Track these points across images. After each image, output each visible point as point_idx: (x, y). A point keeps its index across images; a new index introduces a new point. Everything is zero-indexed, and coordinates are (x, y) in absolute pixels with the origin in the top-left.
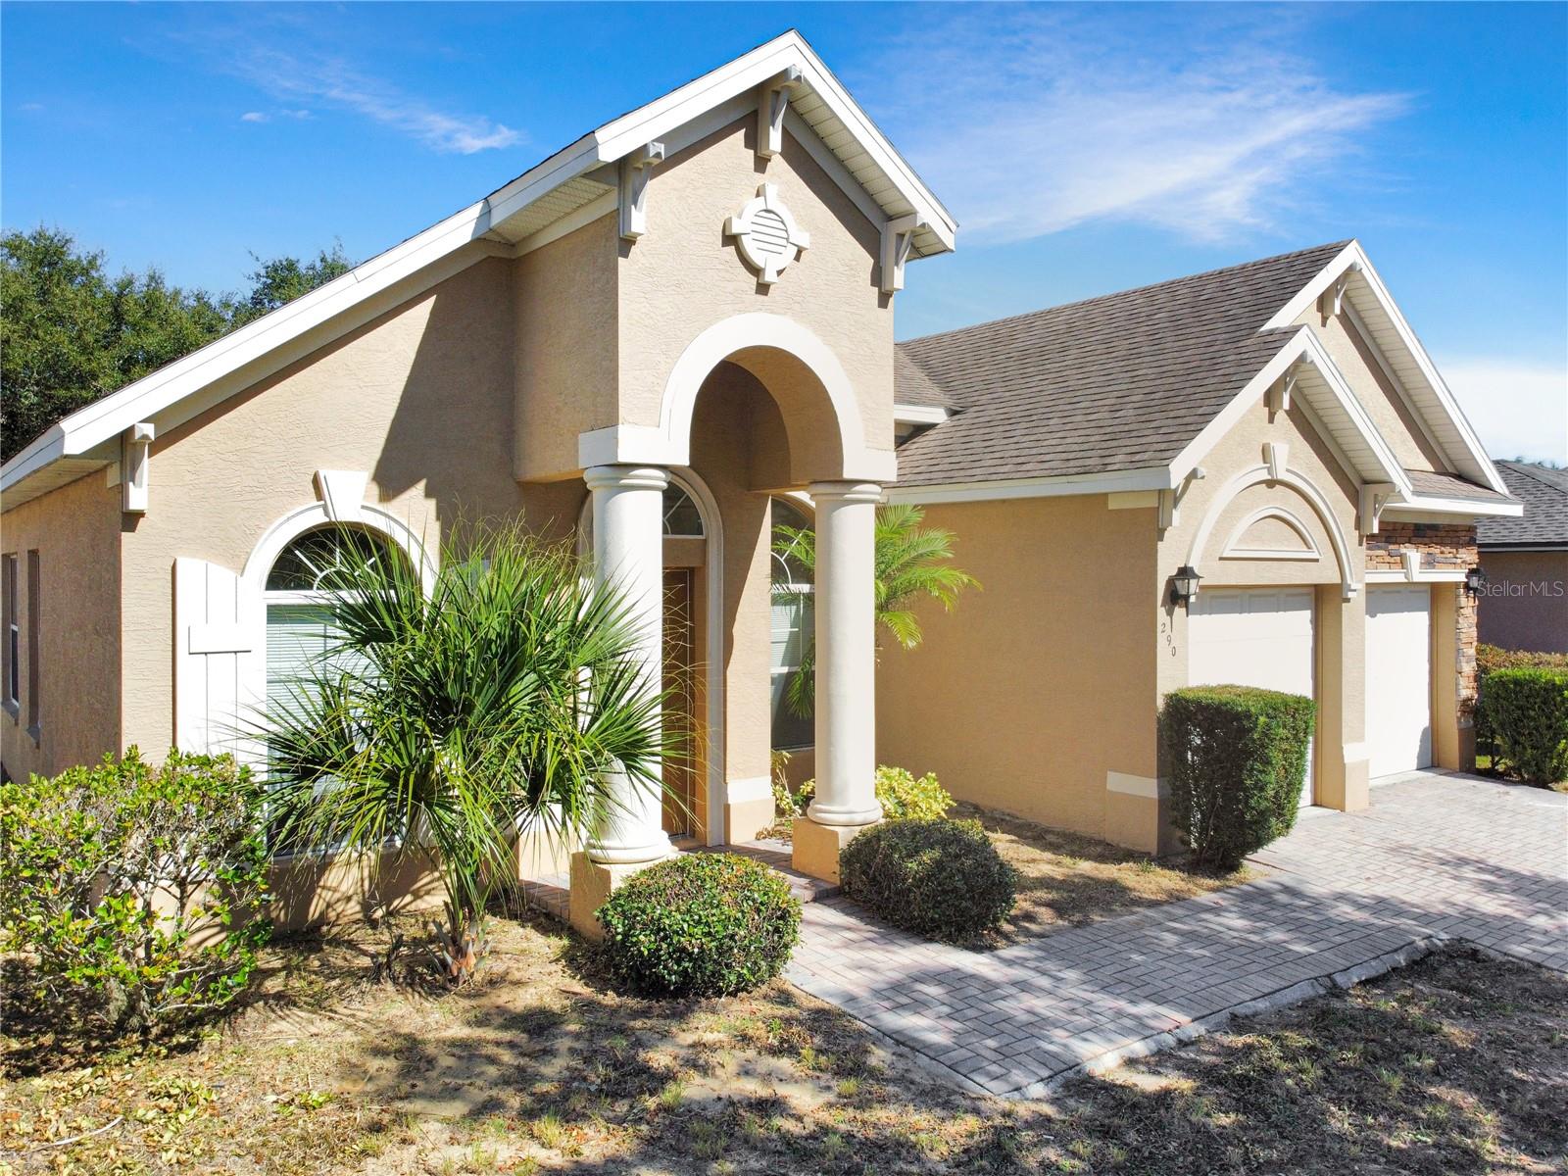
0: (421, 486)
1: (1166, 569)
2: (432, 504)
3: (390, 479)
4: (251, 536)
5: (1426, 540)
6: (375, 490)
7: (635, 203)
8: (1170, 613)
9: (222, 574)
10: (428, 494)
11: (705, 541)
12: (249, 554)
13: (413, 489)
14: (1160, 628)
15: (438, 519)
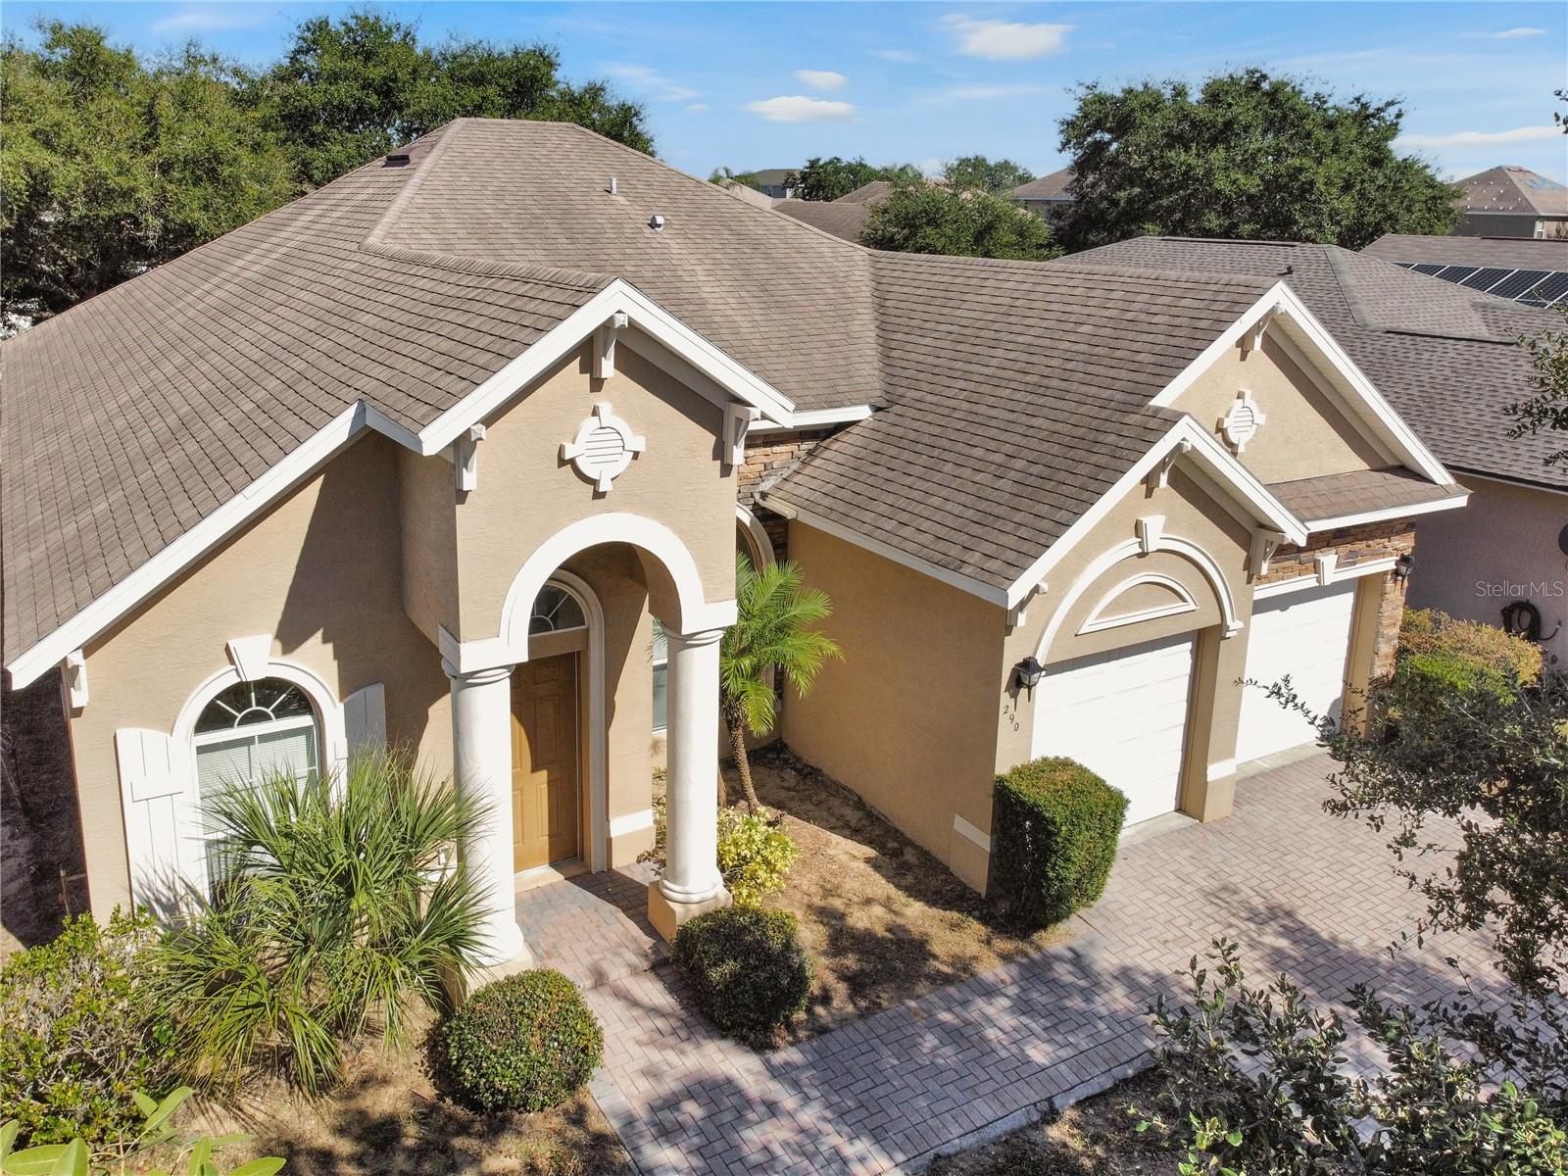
0: (319, 634)
1: (1011, 659)
2: (330, 647)
3: (290, 636)
4: (179, 701)
5: (1349, 539)
6: (278, 645)
7: (466, 467)
8: (1014, 696)
9: (154, 736)
10: (325, 641)
11: (587, 630)
12: (176, 717)
13: (313, 638)
14: (1002, 710)
15: (335, 658)
